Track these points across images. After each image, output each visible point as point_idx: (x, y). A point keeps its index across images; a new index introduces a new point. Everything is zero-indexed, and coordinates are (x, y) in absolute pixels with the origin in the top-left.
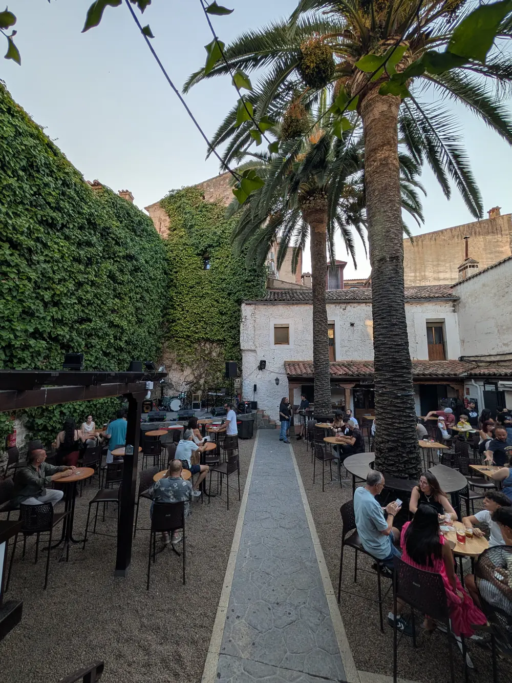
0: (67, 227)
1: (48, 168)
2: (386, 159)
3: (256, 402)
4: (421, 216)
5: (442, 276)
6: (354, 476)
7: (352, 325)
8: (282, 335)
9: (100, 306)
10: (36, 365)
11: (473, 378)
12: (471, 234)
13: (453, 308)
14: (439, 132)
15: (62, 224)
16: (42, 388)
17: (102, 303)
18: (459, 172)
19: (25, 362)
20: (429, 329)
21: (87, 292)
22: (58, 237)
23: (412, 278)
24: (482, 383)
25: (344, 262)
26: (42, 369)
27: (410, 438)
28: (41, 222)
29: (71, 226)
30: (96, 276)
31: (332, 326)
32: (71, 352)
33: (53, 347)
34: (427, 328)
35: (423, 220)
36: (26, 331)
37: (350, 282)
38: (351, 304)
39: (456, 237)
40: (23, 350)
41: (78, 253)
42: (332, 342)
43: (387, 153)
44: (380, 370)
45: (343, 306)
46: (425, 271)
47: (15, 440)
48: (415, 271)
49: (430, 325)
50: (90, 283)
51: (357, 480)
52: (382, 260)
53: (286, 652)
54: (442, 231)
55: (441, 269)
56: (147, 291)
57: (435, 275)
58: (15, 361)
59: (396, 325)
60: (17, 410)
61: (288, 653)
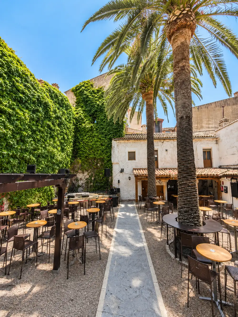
0: (27, 102)
1: (17, 72)
2: (184, 66)
3: (120, 188)
4: (201, 96)
5: (210, 126)
6: (167, 225)
7: (166, 150)
8: (132, 156)
9: (43, 142)
10: (13, 170)
11: (226, 177)
12: (225, 105)
13: (216, 142)
14: (210, 53)
15: (25, 101)
16: (16, 182)
17: (45, 140)
18: (221, 73)
19: (8, 169)
20: (204, 152)
21: (37, 135)
22: (23, 107)
23: (196, 127)
24: (230, 179)
25: (162, 119)
26: (16, 173)
27: (195, 206)
28: (14, 100)
29: (29, 102)
30: (41, 127)
31: (157, 151)
32: (30, 164)
33: (21, 162)
34: (203, 151)
35: (202, 98)
36: (8, 154)
37: (165, 129)
38: (166, 140)
39: (218, 106)
40: (7, 164)
41: (33, 115)
42: (157, 159)
43: (184, 64)
44: (181, 173)
45: (162, 141)
46: (202, 124)
47: (4, 207)
48: (197, 123)
49: (205, 150)
50: (38, 130)
51: (169, 226)
52: (182, 118)
53: (134, 311)
54: (211, 104)
55: (210, 122)
56: (66, 134)
57: (207, 126)
58: (3, 168)
59: (188, 150)
60: (4, 193)
61: (135, 312)
